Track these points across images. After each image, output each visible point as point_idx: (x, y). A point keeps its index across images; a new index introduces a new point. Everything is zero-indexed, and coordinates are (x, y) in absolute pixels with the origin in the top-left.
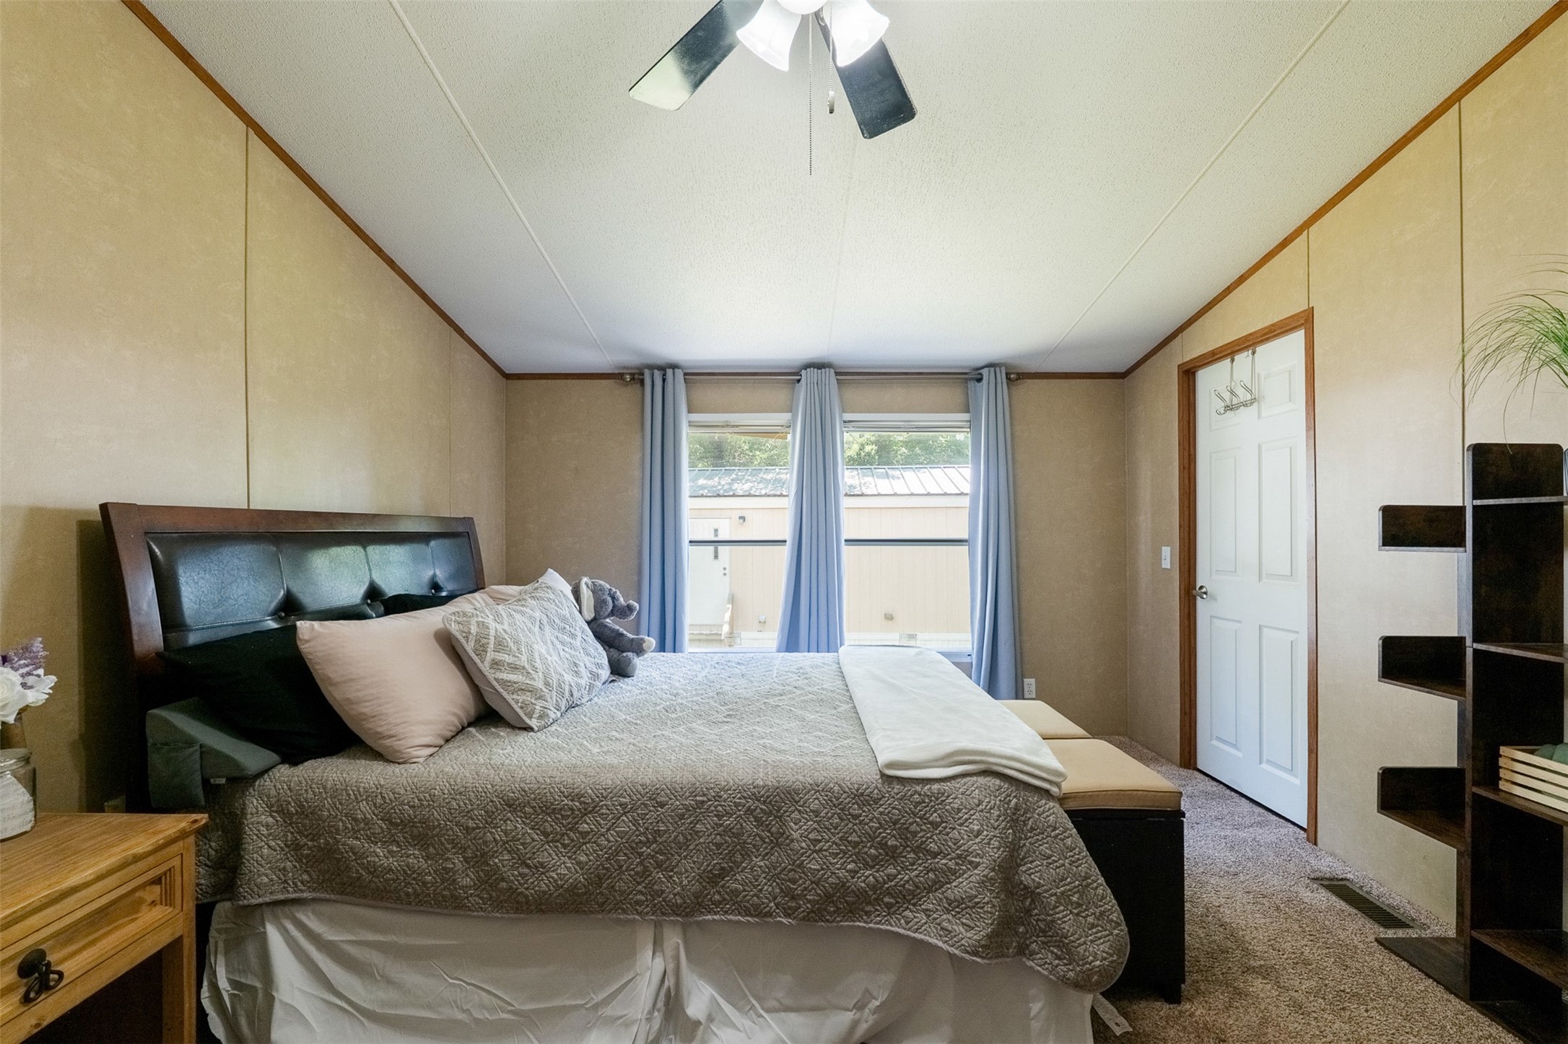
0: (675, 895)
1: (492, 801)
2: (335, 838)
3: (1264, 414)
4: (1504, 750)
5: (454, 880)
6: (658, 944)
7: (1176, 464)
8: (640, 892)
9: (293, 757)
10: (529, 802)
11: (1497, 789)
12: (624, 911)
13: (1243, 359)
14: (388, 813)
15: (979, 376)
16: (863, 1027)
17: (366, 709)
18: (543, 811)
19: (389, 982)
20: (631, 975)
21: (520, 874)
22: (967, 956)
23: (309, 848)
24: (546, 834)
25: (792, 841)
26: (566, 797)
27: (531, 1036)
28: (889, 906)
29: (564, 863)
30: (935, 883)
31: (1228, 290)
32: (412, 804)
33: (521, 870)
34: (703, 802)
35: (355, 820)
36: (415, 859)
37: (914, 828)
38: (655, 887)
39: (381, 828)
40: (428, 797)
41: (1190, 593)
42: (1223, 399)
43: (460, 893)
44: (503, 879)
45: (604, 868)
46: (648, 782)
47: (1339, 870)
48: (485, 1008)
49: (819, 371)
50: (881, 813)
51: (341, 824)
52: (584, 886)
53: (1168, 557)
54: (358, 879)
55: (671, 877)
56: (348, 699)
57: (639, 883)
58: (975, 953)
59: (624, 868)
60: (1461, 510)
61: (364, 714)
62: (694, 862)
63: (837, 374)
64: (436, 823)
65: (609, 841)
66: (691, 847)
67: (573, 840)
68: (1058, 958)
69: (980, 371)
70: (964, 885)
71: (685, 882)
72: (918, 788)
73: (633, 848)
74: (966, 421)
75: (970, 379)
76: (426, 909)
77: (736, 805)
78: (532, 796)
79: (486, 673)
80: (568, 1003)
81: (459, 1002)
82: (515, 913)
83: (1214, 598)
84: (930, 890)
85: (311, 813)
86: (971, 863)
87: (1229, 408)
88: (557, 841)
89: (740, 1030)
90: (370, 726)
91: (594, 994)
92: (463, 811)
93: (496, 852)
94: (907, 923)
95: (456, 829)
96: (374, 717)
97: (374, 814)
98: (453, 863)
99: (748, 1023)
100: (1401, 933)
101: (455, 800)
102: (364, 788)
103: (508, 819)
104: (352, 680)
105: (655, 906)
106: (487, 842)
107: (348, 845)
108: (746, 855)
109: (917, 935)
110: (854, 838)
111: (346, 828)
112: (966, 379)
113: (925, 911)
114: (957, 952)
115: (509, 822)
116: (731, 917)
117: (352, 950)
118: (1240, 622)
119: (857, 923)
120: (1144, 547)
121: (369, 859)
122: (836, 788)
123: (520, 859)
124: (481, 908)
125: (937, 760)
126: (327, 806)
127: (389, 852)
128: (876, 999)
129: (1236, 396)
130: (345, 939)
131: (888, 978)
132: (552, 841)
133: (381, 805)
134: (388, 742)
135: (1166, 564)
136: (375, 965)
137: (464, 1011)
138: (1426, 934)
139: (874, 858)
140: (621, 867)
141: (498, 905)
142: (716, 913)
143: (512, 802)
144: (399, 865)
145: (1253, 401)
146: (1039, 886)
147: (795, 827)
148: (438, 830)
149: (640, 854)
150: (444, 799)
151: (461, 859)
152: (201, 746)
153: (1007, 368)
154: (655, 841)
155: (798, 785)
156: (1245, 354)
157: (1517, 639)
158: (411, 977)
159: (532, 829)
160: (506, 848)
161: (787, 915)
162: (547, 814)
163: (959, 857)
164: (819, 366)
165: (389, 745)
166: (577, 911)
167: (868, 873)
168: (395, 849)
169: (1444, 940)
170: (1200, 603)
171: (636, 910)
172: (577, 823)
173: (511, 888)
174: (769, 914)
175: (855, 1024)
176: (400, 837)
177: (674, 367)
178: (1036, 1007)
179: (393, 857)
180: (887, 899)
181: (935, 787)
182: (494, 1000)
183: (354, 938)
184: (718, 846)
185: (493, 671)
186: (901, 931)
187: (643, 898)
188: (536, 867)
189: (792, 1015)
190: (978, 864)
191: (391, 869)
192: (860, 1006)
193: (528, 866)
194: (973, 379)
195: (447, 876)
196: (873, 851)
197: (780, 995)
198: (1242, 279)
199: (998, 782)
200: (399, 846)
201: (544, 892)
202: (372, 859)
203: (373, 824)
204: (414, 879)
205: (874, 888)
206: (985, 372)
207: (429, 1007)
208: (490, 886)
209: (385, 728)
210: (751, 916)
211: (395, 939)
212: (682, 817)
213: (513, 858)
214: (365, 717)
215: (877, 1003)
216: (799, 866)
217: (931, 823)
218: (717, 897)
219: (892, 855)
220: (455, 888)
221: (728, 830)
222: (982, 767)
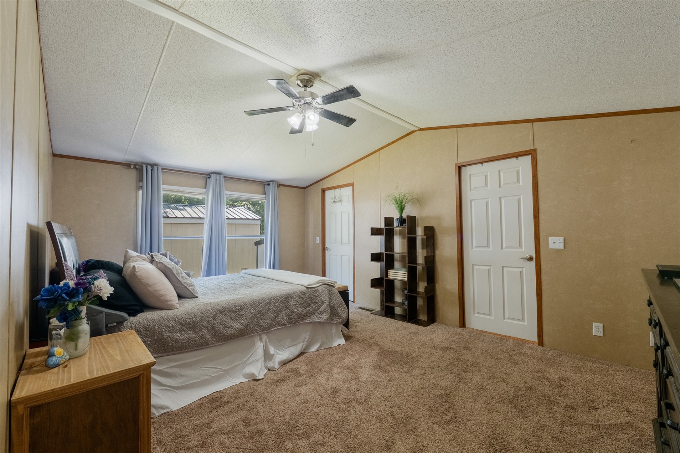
0: (266, 325)
1: (215, 312)
2: (162, 335)
3: (342, 204)
4: (389, 271)
5: (205, 337)
6: (261, 340)
7: (321, 215)
8: (257, 327)
9: (133, 313)
10: (226, 310)
11: (388, 277)
12: (253, 333)
13: (337, 190)
14: (181, 322)
15: (269, 184)
16: (304, 346)
17: (162, 293)
18: (230, 312)
19: (182, 376)
20: (255, 349)
21: (225, 330)
22: (326, 321)
23: (149, 341)
24: (231, 318)
25: (291, 306)
26: (236, 306)
27: (227, 376)
28: (309, 316)
29: (237, 324)
30: (317, 309)
31: (335, 173)
32: (189, 318)
33: (226, 329)
34: (271, 301)
35: (169, 327)
36: (191, 334)
37: (313, 298)
38: (261, 324)
39: (179, 328)
40: (194, 315)
41: (324, 249)
42: (333, 200)
43: (207, 341)
44: (221, 333)
45: (249, 323)
46: (257, 299)
47: (360, 306)
48: (214, 373)
49: (219, 175)
50: (307, 296)
51: (163, 330)
52: (244, 328)
53: (318, 240)
54: (172, 345)
55: (264, 321)
56: (155, 290)
57: (257, 325)
58: (327, 320)
59: (253, 322)
60: (383, 228)
61: (161, 294)
62: (270, 316)
63: (224, 177)
64: (198, 322)
65: (249, 315)
66: (268, 313)
67: (239, 318)
68: (338, 319)
69: (269, 182)
70: (324, 307)
71: (268, 321)
72: (313, 289)
73: (255, 316)
74: (264, 198)
75: (266, 184)
76: (196, 349)
77: (278, 300)
78: (227, 308)
79: (181, 281)
80: (237, 363)
81: (206, 374)
82: (224, 342)
83: (330, 250)
84: (316, 311)
85: (150, 329)
86: (324, 302)
87: (334, 202)
88: (234, 319)
89: (280, 354)
90: (163, 298)
91: (244, 358)
92: (206, 316)
93: (218, 326)
94: (313, 319)
95: (204, 322)
96: (164, 295)
97: (176, 324)
98: (205, 332)
99: (282, 353)
100: (373, 312)
101: (203, 314)
102: (170, 317)
103: (220, 316)
104: (156, 284)
105: (261, 329)
106: (215, 324)
107: (167, 335)
108: (281, 312)
109: (315, 321)
110: (302, 303)
111: (166, 330)
112: (264, 184)
113: (315, 316)
114: (324, 321)
115: (221, 317)
116: (278, 328)
117: (168, 370)
118: (337, 255)
119: (304, 322)
120: (311, 237)
121: (176, 338)
122: (298, 292)
123: (225, 326)
124: (214, 343)
125: (315, 283)
126: (157, 325)
127: (182, 334)
128: (306, 339)
129: (336, 199)
130: (165, 367)
131: (309, 333)
132: (233, 319)
133: (178, 320)
134: (169, 303)
135: (318, 242)
136: (177, 372)
137: (208, 376)
138: (376, 311)
139: (306, 306)
140: (252, 321)
141: (219, 341)
142: (274, 328)
143: (221, 311)
144: (187, 338)
145: (341, 201)
146: (335, 305)
147: (291, 303)
148: (199, 323)
149: (257, 317)
150: (199, 314)
151: (207, 331)
152: (106, 313)
153: (277, 182)
154: (260, 313)
155: (290, 293)
156: (338, 189)
157: (389, 251)
158: (189, 372)
159: (227, 317)
160: (221, 324)
161: (290, 324)
162: (231, 312)
163: (322, 302)
164: (218, 173)
165: (170, 303)
166: (241, 336)
167: (305, 310)
168: (184, 333)
169: (379, 311)
170: (326, 251)
171: (256, 332)
172: (240, 313)
173: (223, 335)
174: (286, 325)
175: (303, 345)
176: (185, 329)
177: (157, 165)
178: (333, 331)
179: (183, 336)
180: (309, 315)
181: (316, 288)
182: (217, 370)
183: (169, 366)
184: (275, 311)
185: (183, 280)
186: (312, 321)
187: (258, 328)
188: (230, 327)
189: (291, 348)
190: (326, 302)
191: (184, 339)
192: (303, 342)
193: (228, 328)
194: (267, 184)
195: (202, 337)
196: (306, 305)
197: (288, 344)
198: (338, 171)
199: (326, 286)
200: (185, 332)
201: (233, 333)
202: (177, 338)
203: (176, 327)
204: (192, 340)
205: (306, 313)
206: (271, 183)
207: (197, 378)
208: (216, 336)
209: (169, 298)
210: (283, 326)
211: (184, 362)
212: (266, 305)
213: (223, 326)
214: (162, 295)
215: (307, 340)
216: (293, 311)
217: (316, 296)
218: (275, 324)
219: (309, 305)
220: (206, 340)
221: (277, 306)
222: (323, 283)
